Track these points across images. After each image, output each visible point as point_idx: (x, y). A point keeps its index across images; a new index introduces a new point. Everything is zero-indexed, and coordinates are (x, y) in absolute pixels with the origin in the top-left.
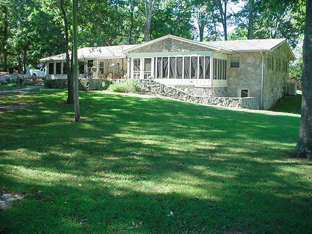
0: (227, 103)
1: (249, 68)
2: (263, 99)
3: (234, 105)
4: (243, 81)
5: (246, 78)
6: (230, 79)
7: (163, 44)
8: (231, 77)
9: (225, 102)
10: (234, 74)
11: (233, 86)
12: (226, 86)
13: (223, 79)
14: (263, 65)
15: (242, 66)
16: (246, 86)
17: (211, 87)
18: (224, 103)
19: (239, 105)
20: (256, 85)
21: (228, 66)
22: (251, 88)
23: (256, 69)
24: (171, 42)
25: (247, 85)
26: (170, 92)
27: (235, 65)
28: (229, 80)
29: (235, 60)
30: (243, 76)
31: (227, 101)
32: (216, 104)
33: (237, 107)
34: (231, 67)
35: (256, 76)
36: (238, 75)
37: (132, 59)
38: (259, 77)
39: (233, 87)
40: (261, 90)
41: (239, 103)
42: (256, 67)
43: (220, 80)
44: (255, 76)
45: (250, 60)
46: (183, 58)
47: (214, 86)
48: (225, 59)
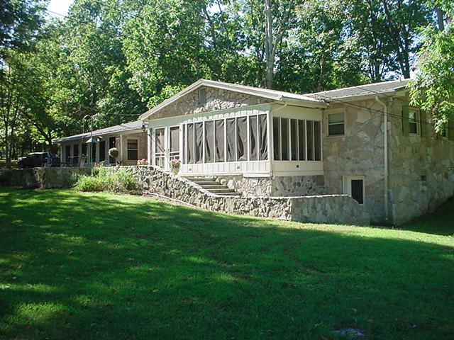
0: (265, 208)
1: (362, 135)
2: (389, 199)
3: (279, 214)
4: (350, 163)
5: (356, 154)
6: (328, 158)
7: (194, 98)
8: (329, 154)
9: (263, 207)
10: (335, 148)
11: (334, 172)
12: (322, 173)
13: (310, 159)
14: (386, 125)
15: (347, 131)
16: (357, 172)
17: (269, 176)
18: (260, 210)
19: (288, 211)
20: (376, 168)
21: (324, 133)
22: (366, 176)
23: (374, 136)
24: (206, 93)
25: (359, 169)
26: (176, 189)
27: (336, 130)
28: (327, 161)
29: (336, 120)
30: (351, 152)
31: (267, 205)
32: (248, 211)
33: (283, 217)
34: (330, 134)
35: (375, 149)
36: (342, 150)
37: (154, 131)
38: (381, 151)
39: (334, 174)
40: (383, 180)
41: (287, 209)
42: (374, 131)
43: (298, 162)
44: (372, 150)
45: (362, 117)
46: (225, 121)
47: (280, 175)
48: (317, 120)
